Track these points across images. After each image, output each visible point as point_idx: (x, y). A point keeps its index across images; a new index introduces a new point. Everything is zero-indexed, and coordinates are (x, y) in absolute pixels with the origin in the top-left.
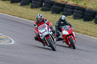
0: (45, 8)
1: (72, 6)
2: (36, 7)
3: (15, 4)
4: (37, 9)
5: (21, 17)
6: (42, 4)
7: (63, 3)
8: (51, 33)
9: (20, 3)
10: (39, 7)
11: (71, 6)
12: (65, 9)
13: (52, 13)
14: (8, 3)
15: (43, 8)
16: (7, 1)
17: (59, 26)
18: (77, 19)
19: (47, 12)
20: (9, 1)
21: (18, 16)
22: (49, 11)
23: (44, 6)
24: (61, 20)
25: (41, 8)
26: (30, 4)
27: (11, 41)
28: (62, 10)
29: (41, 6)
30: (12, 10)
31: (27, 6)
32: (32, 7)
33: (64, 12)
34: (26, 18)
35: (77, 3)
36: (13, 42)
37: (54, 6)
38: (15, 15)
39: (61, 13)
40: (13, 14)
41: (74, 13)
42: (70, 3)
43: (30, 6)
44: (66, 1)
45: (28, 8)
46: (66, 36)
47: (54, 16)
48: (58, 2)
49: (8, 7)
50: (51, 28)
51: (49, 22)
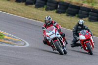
0: (60, 10)
1: (88, 8)
2: (51, 10)
3: (30, 6)
4: (52, 11)
5: (36, 20)
6: (57, 6)
7: (78, 5)
9: (34, 5)
10: (54, 9)
12: (80, 11)
13: (67, 16)
14: (22, 5)
15: (58, 10)
16: (21, 3)
17: (77, 31)
18: (92, 21)
19: (62, 14)
20: (24, 3)
21: (33, 19)
22: (64, 13)
24: (79, 25)
25: (56, 10)
26: (45, 6)
28: (78, 13)
29: (56, 8)
30: (26, 12)
31: (42, 8)
32: (47, 9)
33: (80, 14)
34: (41, 21)
35: (93, 5)
37: (69, 8)
38: (30, 17)
39: (77, 15)
40: (28, 16)
41: (90, 16)
42: (86, 5)
43: (44, 8)
44: (81, 3)
45: (43, 10)
46: (83, 41)
47: (70, 19)
48: (73, 4)
49: (23, 10)
50: (59, 31)
51: (57, 25)
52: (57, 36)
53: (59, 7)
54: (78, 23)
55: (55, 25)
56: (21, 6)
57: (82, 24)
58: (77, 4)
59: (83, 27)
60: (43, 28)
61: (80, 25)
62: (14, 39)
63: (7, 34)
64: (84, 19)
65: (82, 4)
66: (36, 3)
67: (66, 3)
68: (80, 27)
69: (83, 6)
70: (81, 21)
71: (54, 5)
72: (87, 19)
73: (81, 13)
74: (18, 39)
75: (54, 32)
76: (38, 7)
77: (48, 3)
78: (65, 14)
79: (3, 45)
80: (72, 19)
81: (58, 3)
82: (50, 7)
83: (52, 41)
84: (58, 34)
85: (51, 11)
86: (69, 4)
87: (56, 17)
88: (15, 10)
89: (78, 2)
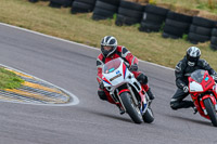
0: (148, 25)
1: (209, 21)
2: (129, 23)
3: (81, 15)
4: (131, 28)
6: (142, 16)
7: (187, 14)
8: (134, 80)
9: (91, 14)
10: (135, 23)
11: (206, 20)
12: (192, 27)
13: (165, 37)
14: (64, 13)
15: (143, 24)
16: (63, 9)
17: (184, 72)
19: (152, 34)
20: (68, 9)
21: (87, 43)
22: (157, 30)
23: (145, 21)
24: (189, 58)
25: (138, 25)
26: (115, 16)
27: (70, 100)
28: (187, 31)
29: (139, 20)
30: (73, 29)
31: (108, 20)
32: (119, 23)
36: (76, 101)
37: (167, 20)
38: (81, 40)
39: (185, 36)
40: (76, 38)
42: (205, 13)
43: (113, 21)
44: (195, 9)
45: (110, 25)
46: (197, 95)
47: (169, 44)
48: (177, 12)
49: (65, 23)
50: (134, 70)
51: (130, 56)
52: (127, 80)
53: (145, 17)
54: (188, 55)
55: (125, 55)
56: (62, 16)
57: (195, 55)
58: (186, 11)
59: (197, 63)
60: (98, 63)
61: (192, 59)
62: (46, 88)
63: (31, 77)
64: (200, 44)
65: (198, 12)
66: (96, 10)
67: (161, 9)
68: (191, 64)
69: (199, 15)
70: (194, 50)
71: (134, 13)
72: (207, 44)
73: (195, 32)
74: (54, 88)
75: (122, 72)
76: (99, 17)
77: (121, 10)
78: (159, 34)
79: (21, 102)
80: (175, 45)
81: (143, 9)
82: (125, 18)
83: (115, 92)
84: (130, 77)
85: (127, 27)
86: (167, 11)
87: (140, 40)
88: (48, 25)
89: (187, 7)
